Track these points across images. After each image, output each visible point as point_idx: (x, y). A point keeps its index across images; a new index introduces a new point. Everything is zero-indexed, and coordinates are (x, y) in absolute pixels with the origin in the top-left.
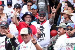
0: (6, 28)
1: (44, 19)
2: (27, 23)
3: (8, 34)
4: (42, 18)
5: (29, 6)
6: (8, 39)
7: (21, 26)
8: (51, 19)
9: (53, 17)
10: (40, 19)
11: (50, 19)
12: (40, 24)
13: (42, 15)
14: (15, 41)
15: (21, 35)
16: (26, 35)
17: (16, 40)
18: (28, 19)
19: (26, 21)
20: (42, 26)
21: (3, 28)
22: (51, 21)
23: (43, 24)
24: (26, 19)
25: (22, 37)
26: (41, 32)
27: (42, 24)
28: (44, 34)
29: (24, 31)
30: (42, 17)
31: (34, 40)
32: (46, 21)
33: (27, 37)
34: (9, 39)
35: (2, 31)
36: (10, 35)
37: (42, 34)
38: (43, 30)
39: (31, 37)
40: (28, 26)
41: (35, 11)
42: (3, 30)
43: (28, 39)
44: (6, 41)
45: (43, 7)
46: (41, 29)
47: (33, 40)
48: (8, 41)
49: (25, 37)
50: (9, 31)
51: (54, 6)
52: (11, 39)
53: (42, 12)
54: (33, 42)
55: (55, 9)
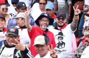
0: (15, 37)
1: (63, 22)
2: (44, 28)
3: (18, 45)
4: (61, 22)
5: (42, 4)
6: (17, 51)
7: (34, 32)
8: (74, 23)
9: (76, 20)
10: (59, 22)
11: (72, 23)
12: (58, 29)
13: (61, 17)
14: (27, 54)
15: (35, 45)
16: (42, 46)
17: (29, 53)
18: (45, 23)
19: (41, 26)
20: (61, 32)
21: (11, 37)
22: (73, 25)
23: (62, 30)
24: (42, 22)
25: (36, 48)
26: (60, 41)
27: (60, 30)
28: (63, 43)
29: (40, 39)
30: (61, 20)
31: (54, 53)
32: (66, 25)
33: (44, 48)
34: (19, 52)
35: (9, 41)
36: (21, 46)
37: (61, 43)
38: (62, 38)
39: (50, 49)
40: (45, 32)
41: (51, 11)
42: (11, 39)
43: (45, 51)
44: (15, 54)
45: (63, 6)
46: (60, 36)
47: (52, 53)
48: (18, 54)
49: (40, 49)
50: (19, 41)
51: (78, 5)
52: (22, 52)
53: (61, 13)
54: (52, 56)
55: (79, 10)
